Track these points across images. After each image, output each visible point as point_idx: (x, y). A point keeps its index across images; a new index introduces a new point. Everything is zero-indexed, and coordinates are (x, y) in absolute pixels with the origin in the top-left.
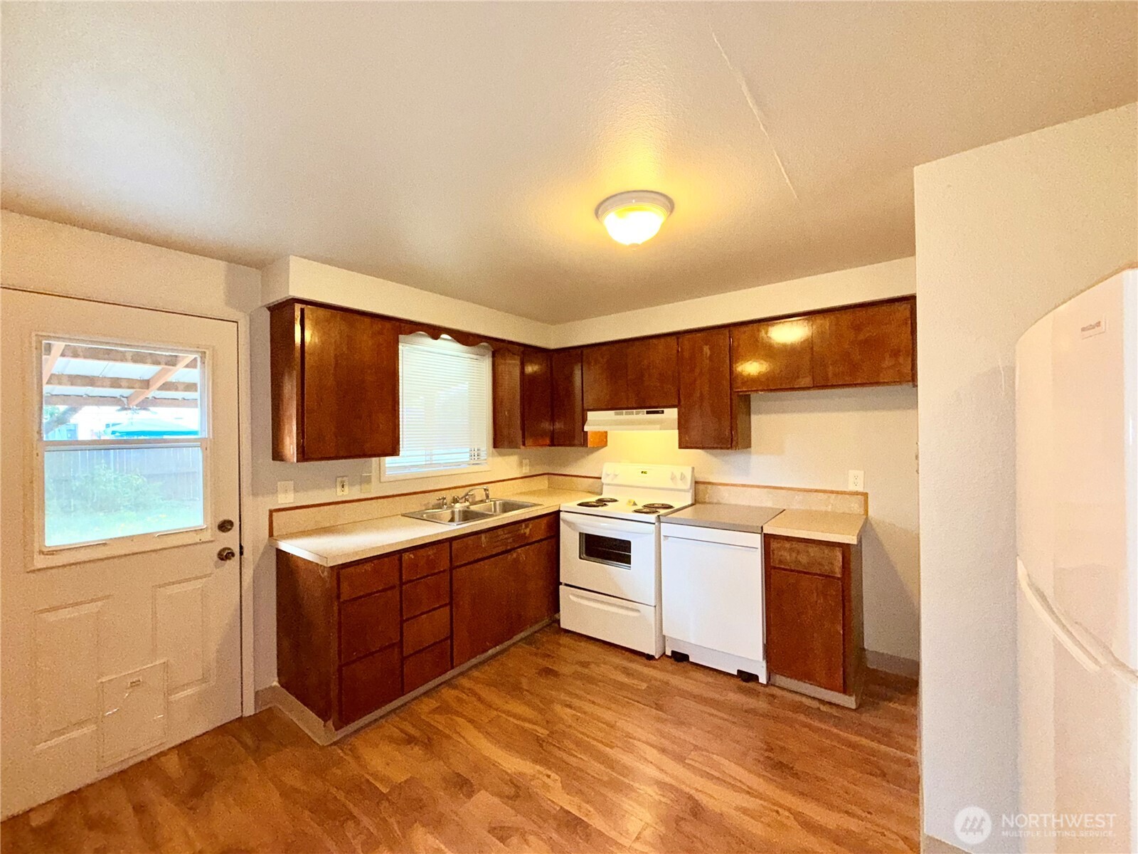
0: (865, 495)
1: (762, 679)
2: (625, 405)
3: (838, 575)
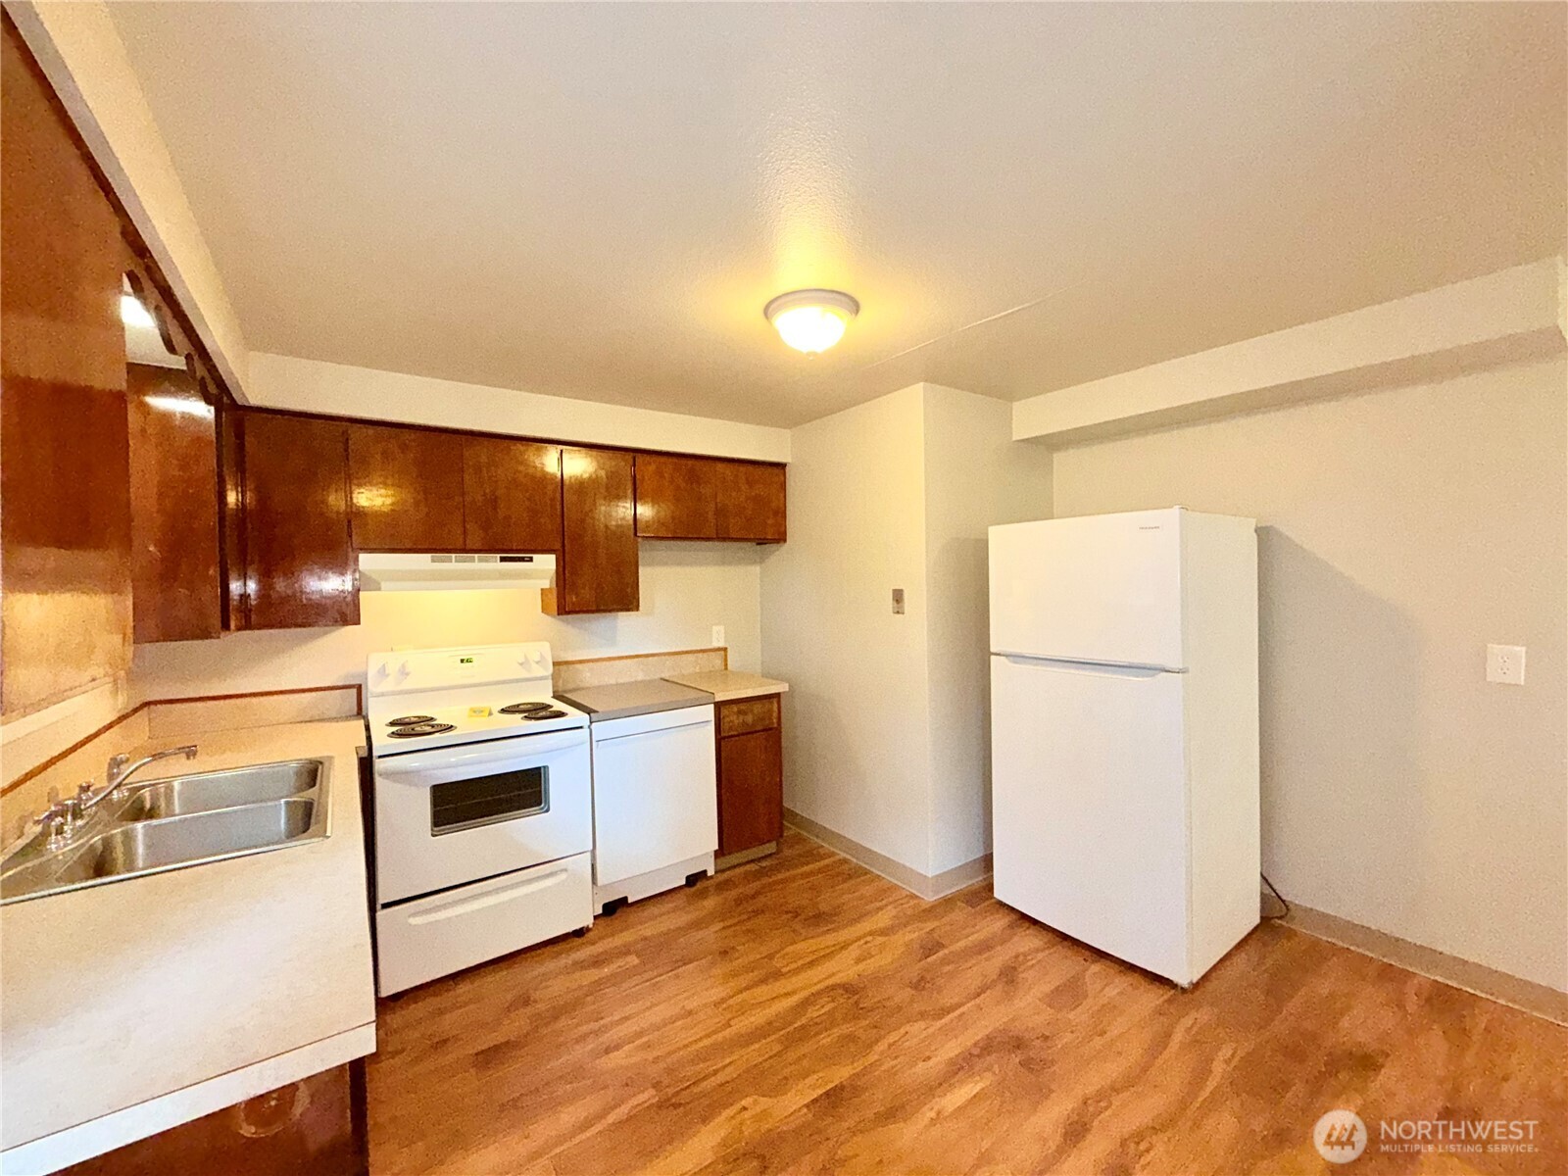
0: (725, 649)
1: (711, 872)
2: (459, 545)
3: (776, 725)
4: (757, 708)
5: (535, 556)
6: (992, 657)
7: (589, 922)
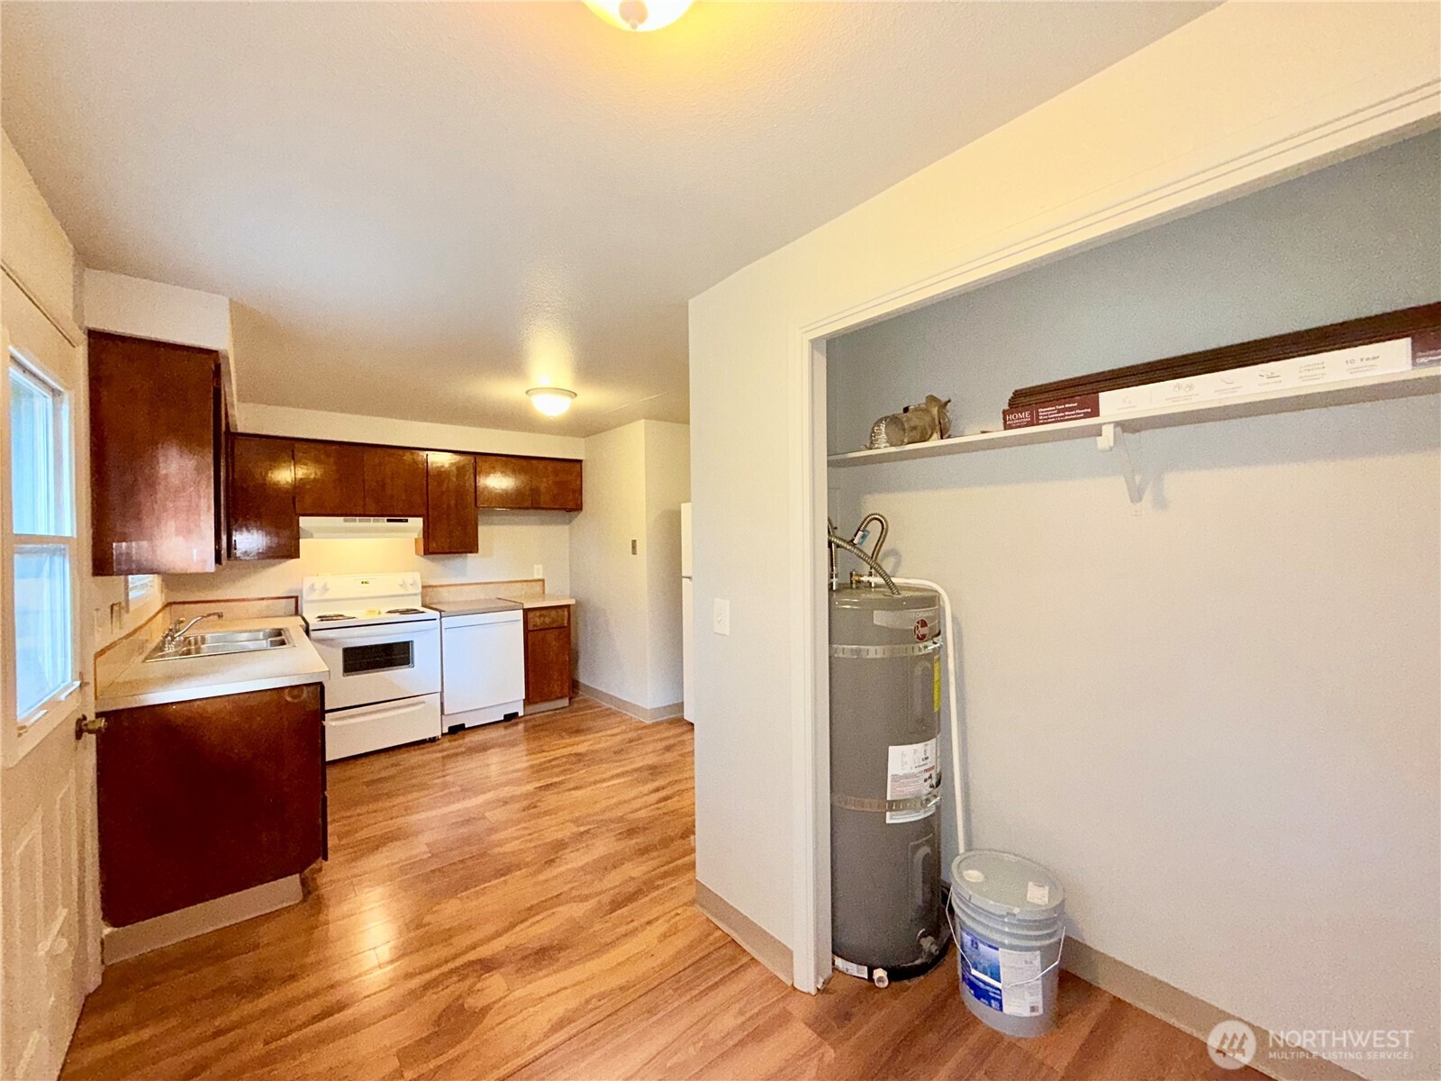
0: (543, 581)
1: (521, 714)
2: (361, 511)
3: (566, 625)
4: (553, 613)
5: (409, 519)
6: (683, 579)
7: (438, 734)
